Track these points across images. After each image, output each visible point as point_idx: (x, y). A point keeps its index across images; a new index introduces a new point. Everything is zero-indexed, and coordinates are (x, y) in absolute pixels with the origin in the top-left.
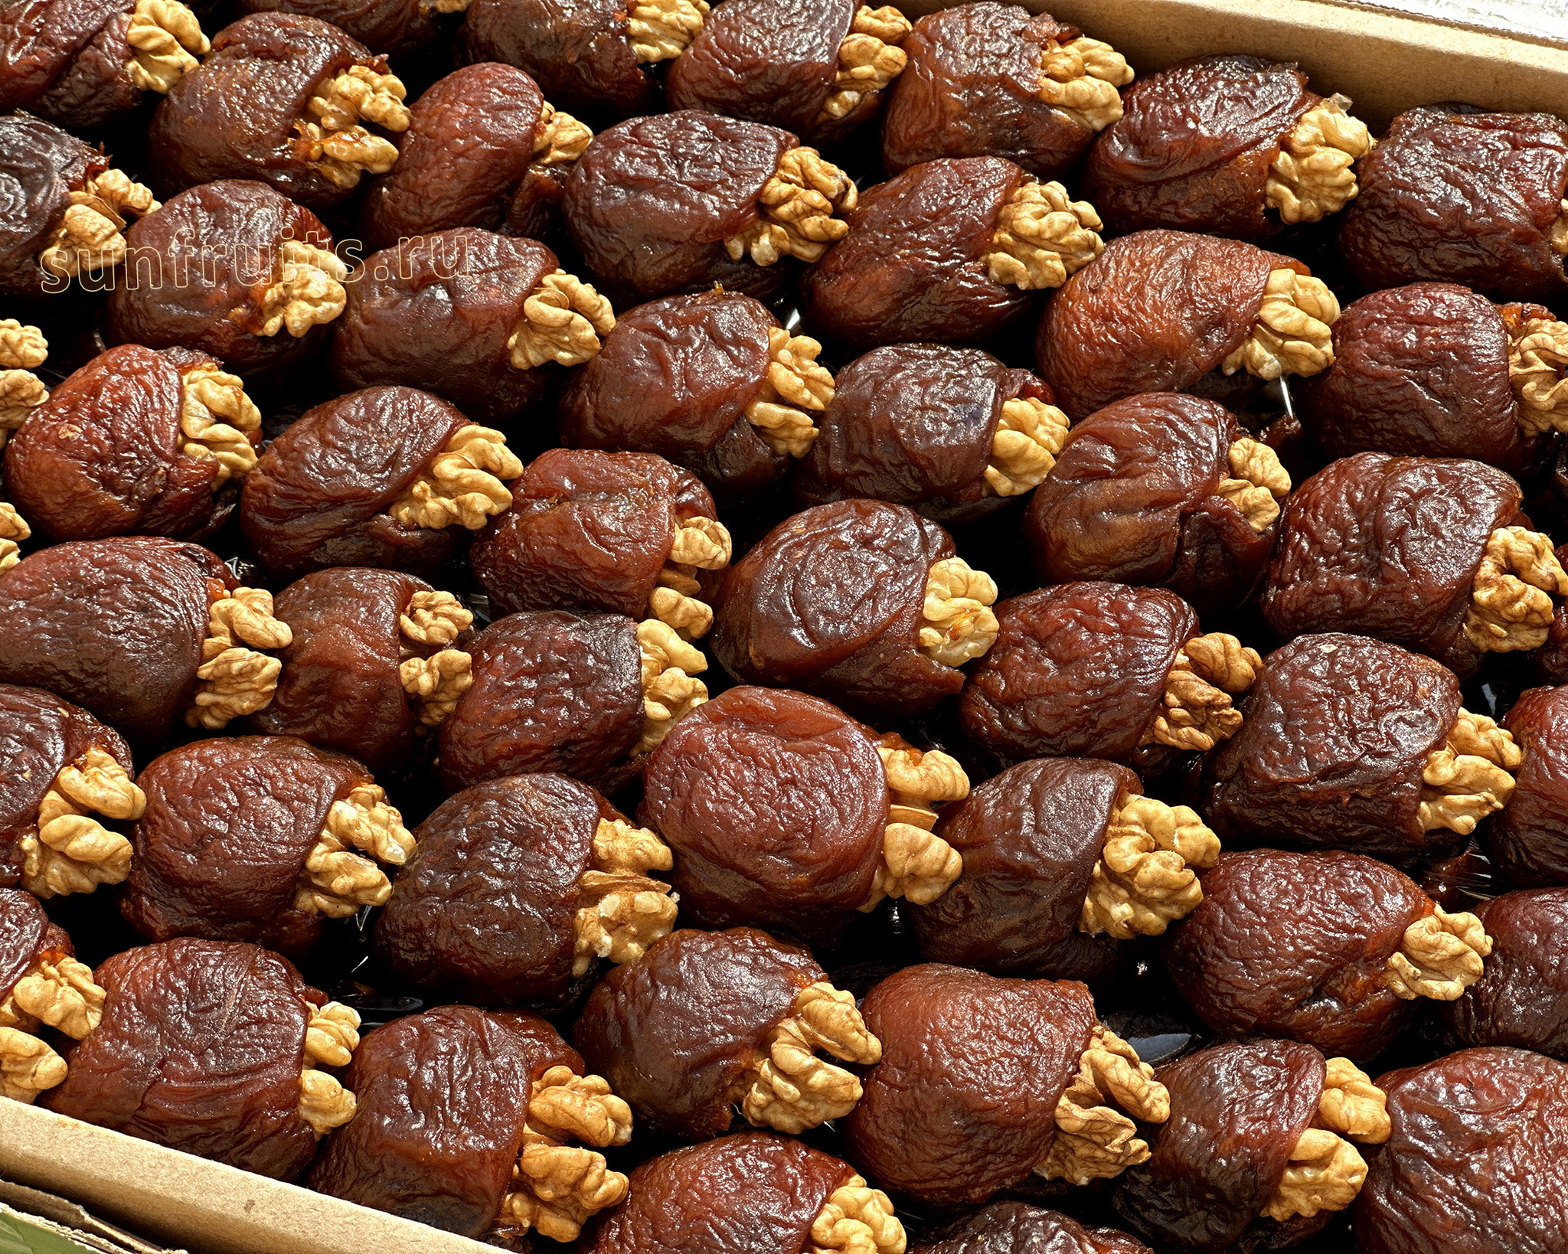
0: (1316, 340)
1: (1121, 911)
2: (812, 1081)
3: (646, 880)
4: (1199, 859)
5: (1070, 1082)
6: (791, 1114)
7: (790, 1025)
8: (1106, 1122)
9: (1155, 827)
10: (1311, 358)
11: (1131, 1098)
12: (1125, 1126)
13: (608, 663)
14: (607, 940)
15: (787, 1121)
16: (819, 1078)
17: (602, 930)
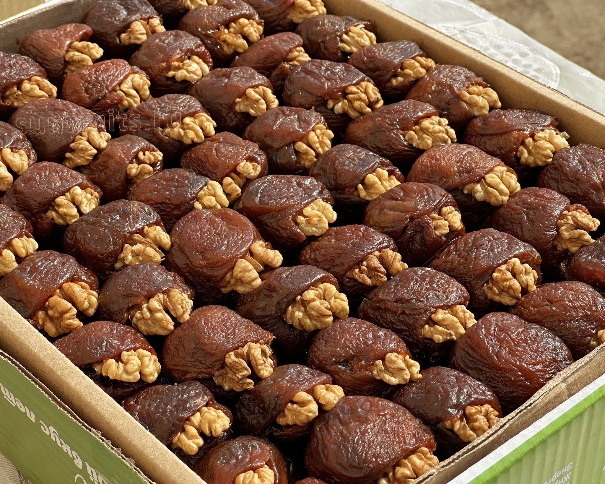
0: (501, 193)
1: (299, 314)
2: (156, 314)
3: (155, 246)
4: (337, 311)
5: (237, 348)
6: (145, 326)
7: (161, 296)
8: (240, 364)
9: (327, 293)
10: (496, 197)
11: (254, 362)
12: (246, 369)
13: (191, 184)
14: (130, 257)
15: (143, 328)
16: (159, 315)
17: (130, 254)
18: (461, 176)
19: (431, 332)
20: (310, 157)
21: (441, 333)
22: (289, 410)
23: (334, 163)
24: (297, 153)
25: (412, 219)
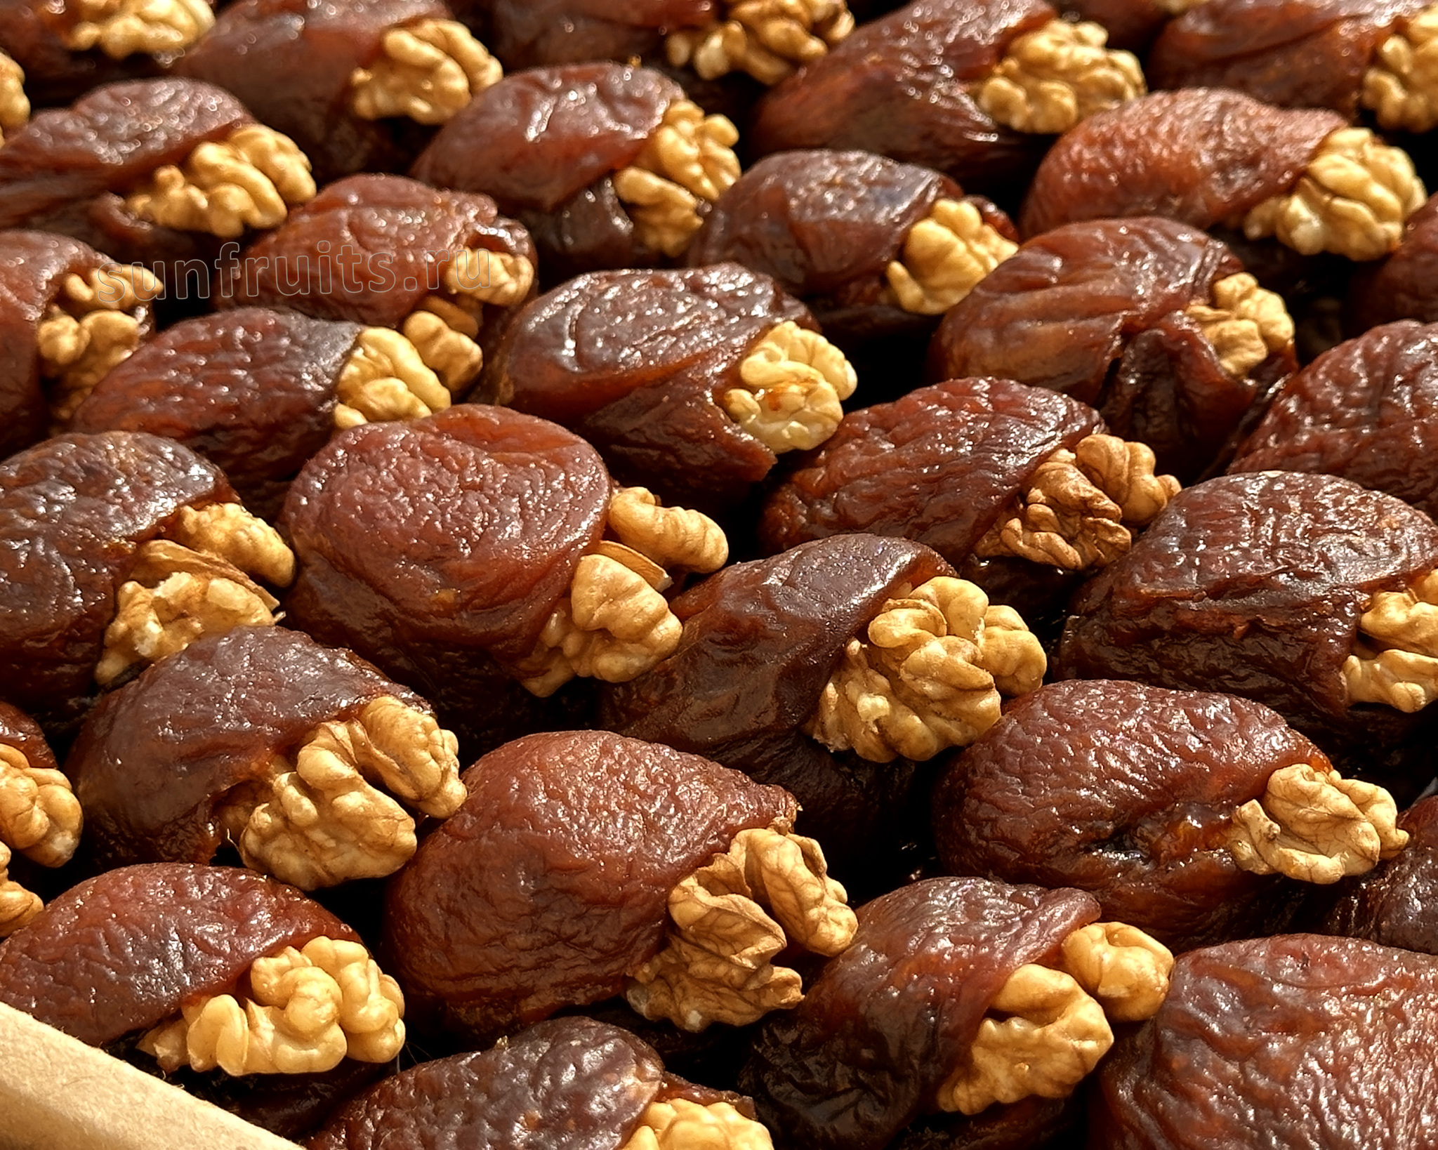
1: (873, 704)
2: (339, 800)
3: (241, 575)
4: (1007, 671)
5: (707, 859)
6: (302, 854)
7: (340, 730)
8: (740, 916)
9: (953, 609)
11: (788, 897)
12: (768, 931)
13: (305, 346)
14: (153, 629)
15: (293, 863)
16: (356, 800)
17: (152, 616)
18: (1228, 183)
19: (1378, 678)
20: (678, 215)
21: (1416, 674)
22: (993, 1047)
23: (784, 207)
24: (629, 208)
25: (1129, 333)
